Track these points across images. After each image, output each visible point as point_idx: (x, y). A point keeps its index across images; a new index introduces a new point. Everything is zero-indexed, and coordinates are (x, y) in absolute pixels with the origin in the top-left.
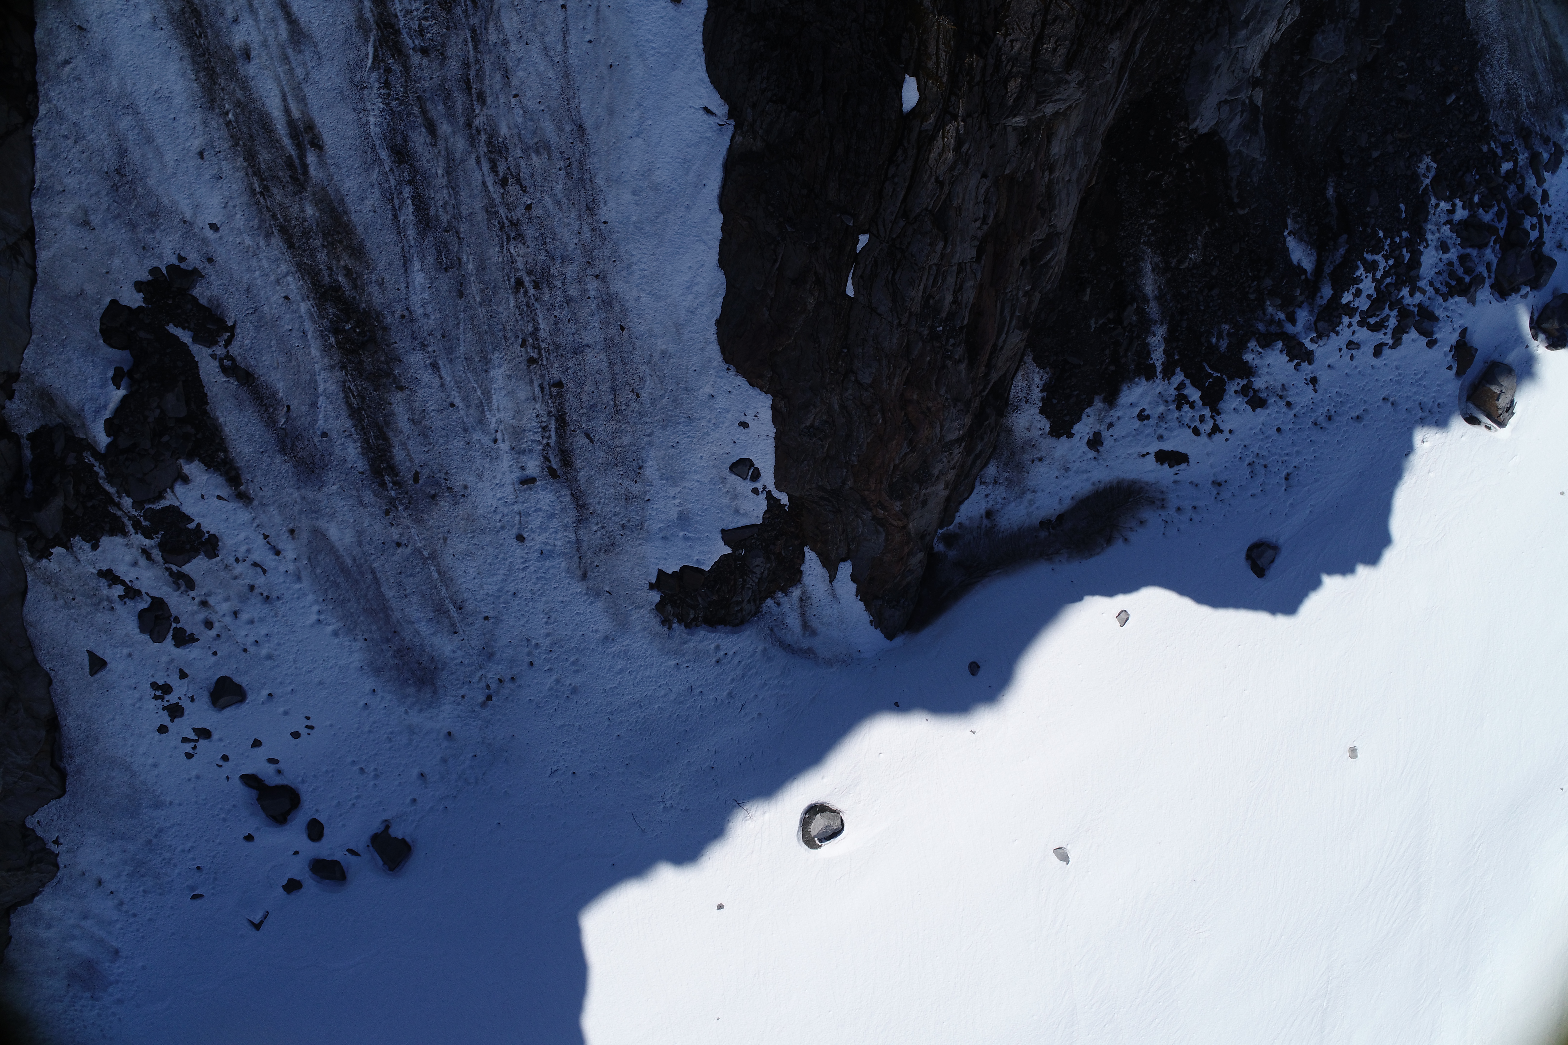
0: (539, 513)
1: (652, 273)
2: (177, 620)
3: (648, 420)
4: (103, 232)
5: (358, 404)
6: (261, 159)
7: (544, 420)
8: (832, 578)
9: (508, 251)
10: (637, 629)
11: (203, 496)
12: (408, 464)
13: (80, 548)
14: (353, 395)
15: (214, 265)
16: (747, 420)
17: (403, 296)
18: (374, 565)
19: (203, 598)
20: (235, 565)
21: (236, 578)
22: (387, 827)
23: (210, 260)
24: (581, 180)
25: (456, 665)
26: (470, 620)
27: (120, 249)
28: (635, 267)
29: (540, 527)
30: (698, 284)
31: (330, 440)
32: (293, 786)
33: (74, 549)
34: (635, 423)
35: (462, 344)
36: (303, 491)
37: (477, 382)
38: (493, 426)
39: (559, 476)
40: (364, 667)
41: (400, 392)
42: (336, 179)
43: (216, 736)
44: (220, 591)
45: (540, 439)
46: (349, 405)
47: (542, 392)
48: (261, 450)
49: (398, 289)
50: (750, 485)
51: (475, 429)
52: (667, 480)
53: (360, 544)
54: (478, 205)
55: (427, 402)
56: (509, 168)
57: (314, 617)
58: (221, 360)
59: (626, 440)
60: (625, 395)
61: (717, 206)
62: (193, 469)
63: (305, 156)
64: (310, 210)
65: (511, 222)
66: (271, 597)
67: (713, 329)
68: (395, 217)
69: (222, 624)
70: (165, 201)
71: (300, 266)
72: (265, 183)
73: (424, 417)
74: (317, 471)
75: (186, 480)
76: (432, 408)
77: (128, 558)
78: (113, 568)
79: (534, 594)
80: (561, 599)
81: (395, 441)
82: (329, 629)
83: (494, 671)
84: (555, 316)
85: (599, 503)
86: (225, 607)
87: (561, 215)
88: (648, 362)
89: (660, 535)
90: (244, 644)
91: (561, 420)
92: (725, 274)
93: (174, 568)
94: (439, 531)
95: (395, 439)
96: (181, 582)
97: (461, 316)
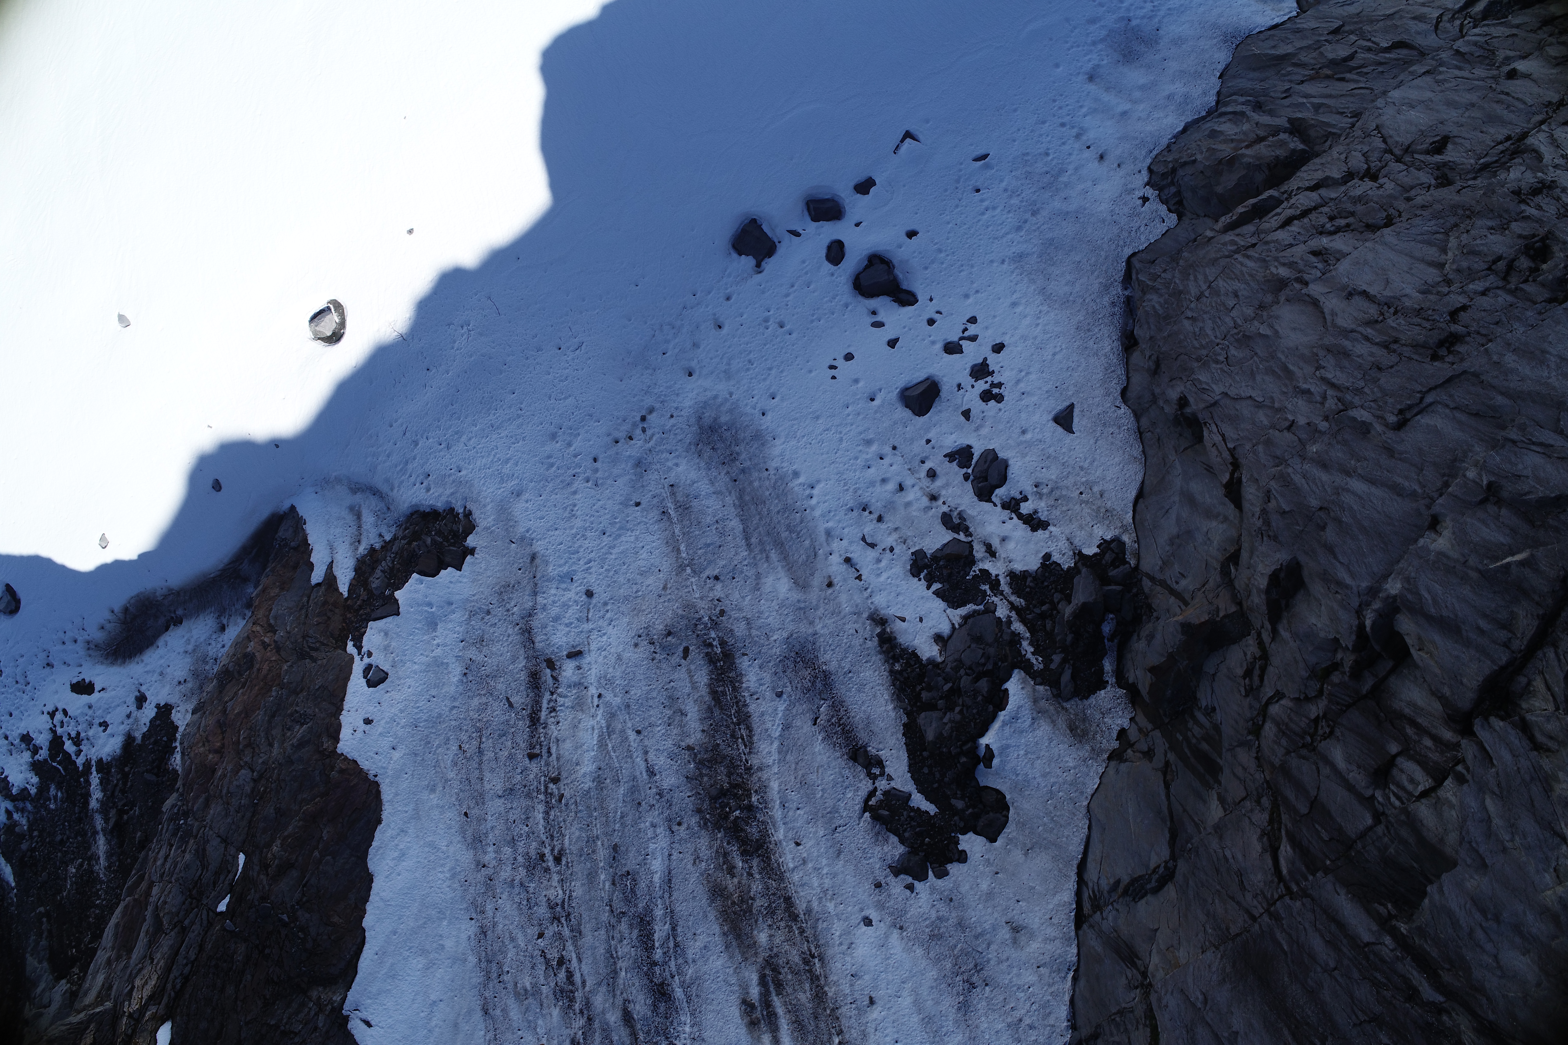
0: (567, 622)
1: (434, 869)
2: (966, 477)
3: (453, 723)
4: (996, 919)
5: (740, 729)
6: (808, 993)
7: (552, 720)
8: (330, 566)
9: (564, 893)
10: (490, 506)
11: (921, 620)
12: (693, 667)
13: (1064, 555)
14: (743, 739)
15: (875, 878)
16: (362, 726)
17: (676, 845)
18: (746, 553)
19: (934, 504)
20: (894, 545)
21: (896, 529)
22: (758, 265)
23: (878, 885)
24: (489, 961)
25: (676, 450)
26: (656, 500)
27: (979, 899)
28: (448, 875)
29: (569, 606)
30: (394, 859)
31: (773, 689)
32: (860, 298)
33: (1071, 553)
34: (465, 719)
35: (621, 797)
36: (810, 631)
37: (611, 757)
38: (600, 712)
39: (545, 661)
40: (771, 439)
41: (691, 744)
42: (732, 969)
43: (939, 346)
44: (915, 514)
45: (559, 699)
46: (749, 729)
47: (549, 748)
48: (850, 675)
49: (680, 853)
50: (373, 660)
51: (619, 707)
52: (442, 663)
53: (758, 576)
54: (588, 939)
55: (663, 734)
56: (555, 975)
57: (815, 492)
58: (882, 774)
59: (476, 702)
60: (471, 748)
61: (366, 934)
62: (928, 651)
63: (761, 994)
64: (762, 937)
65: (559, 922)
66: (860, 511)
67: (385, 815)
68: (674, 929)
69: (917, 476)
70: (919, 952)
71: (781, 878)
72: (807, 968)
73: (669, 718)
74: (793, 654)
75: (938, 638)
76: (659, 728)
77: (1011, 545)
78: (1030, 533)
79: (583, 536)
80: (557, 532)
81: (704, 691)
82: (802, 480)
83: (635, 448)
84: (527, 826)
85: (509, 636)
86: (911, 495)
87: (511, 927)
88: (446, 781)
89: (454, 606)
90: (895, 454)
91: (534, 720)
92: (368, 869)
93: (962, 537)
94: (669, 597)
95: (703, 693)
96: (956, 521)
97: (618, 825)
